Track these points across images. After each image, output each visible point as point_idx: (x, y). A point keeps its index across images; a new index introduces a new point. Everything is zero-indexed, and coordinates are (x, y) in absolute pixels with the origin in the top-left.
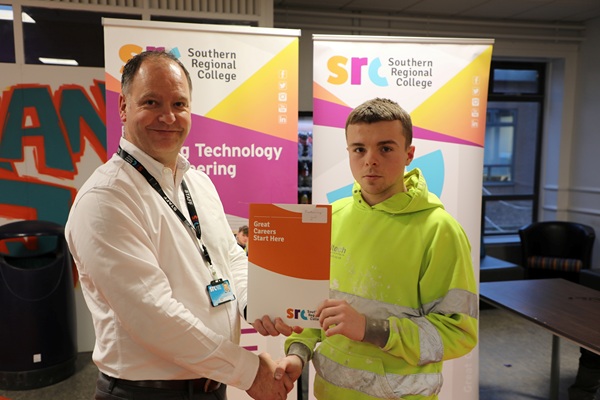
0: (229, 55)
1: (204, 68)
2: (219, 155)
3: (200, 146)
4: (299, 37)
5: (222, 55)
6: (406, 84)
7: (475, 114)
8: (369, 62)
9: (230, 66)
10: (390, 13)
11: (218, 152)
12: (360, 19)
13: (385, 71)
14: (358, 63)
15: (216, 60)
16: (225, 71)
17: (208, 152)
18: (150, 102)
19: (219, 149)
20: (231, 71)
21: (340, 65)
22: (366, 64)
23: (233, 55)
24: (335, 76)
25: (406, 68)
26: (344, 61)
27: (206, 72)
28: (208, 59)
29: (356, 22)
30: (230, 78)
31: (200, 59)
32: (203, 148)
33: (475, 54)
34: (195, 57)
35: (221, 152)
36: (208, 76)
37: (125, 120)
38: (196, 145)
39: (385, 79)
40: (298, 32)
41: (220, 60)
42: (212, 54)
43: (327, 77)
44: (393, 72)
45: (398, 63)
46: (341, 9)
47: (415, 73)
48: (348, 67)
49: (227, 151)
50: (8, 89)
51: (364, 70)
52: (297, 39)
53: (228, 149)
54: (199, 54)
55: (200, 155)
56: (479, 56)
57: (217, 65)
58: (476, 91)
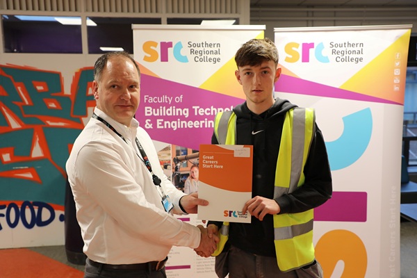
0: (216, 45)
1: (198, 55)
2: (209, 114)
3: (196, 108)
4: (264, 30)
5: (210, 45)
6: (343, 60)
7: (397, 81)
8: (315, 46)
9: (216, 53)
10: (335, 6)
11: (208, 112)
12: (313, 12)
13: (327, 51)
14: (307, 47)
15: (207, 49)
16: (212, 56)
17: (201, 112)
18: (114, 86)
19: (209, 109)
20: (217, 56)
21: (294, 49)
22: (313, 47)
23: (219, 45)
24: (290, 56)
25: (344, 49)
26: (297, 45)
27: (200, 57)
28: (201, 49)
29: (310, 14)
30: (216, 61)
31: (196, 49)
32: (198, 109)
33: (397, 37)
34: (192, 48)
35: (210, 112)
36: (201, 60)
37: (97, 98)
38: (194, 107)
39: (327, 57)
40: (264, 27)
41: (209, 49)
42: (204, 45)
43: (284, 58)
44: (333, 52)
45: (337, 45)
46: (299, 5)
47: (350, 52)
48: (300, 50)
49: (214, 111)
50: (78, 71)
51: (312, 51)
52: (263, 32)
53: (215, 109)
54: (195, 45)
55: (196, 114)
56: (401, 38)
57: (208, 52)
58: (397, 64)
